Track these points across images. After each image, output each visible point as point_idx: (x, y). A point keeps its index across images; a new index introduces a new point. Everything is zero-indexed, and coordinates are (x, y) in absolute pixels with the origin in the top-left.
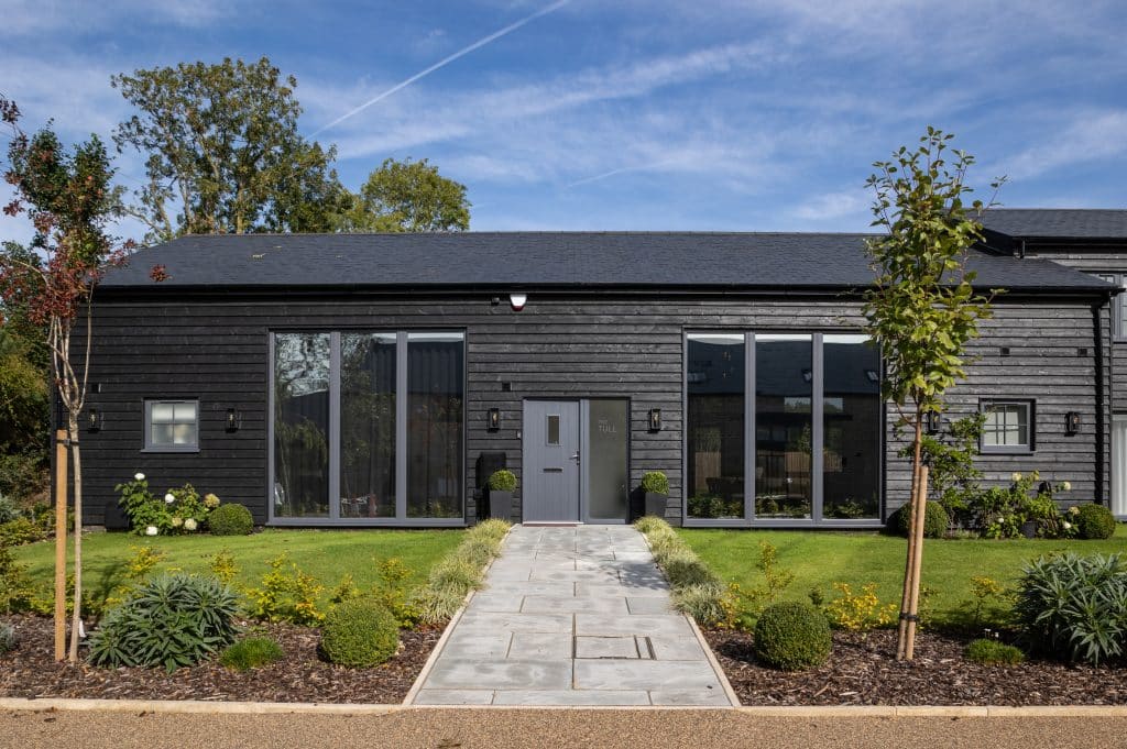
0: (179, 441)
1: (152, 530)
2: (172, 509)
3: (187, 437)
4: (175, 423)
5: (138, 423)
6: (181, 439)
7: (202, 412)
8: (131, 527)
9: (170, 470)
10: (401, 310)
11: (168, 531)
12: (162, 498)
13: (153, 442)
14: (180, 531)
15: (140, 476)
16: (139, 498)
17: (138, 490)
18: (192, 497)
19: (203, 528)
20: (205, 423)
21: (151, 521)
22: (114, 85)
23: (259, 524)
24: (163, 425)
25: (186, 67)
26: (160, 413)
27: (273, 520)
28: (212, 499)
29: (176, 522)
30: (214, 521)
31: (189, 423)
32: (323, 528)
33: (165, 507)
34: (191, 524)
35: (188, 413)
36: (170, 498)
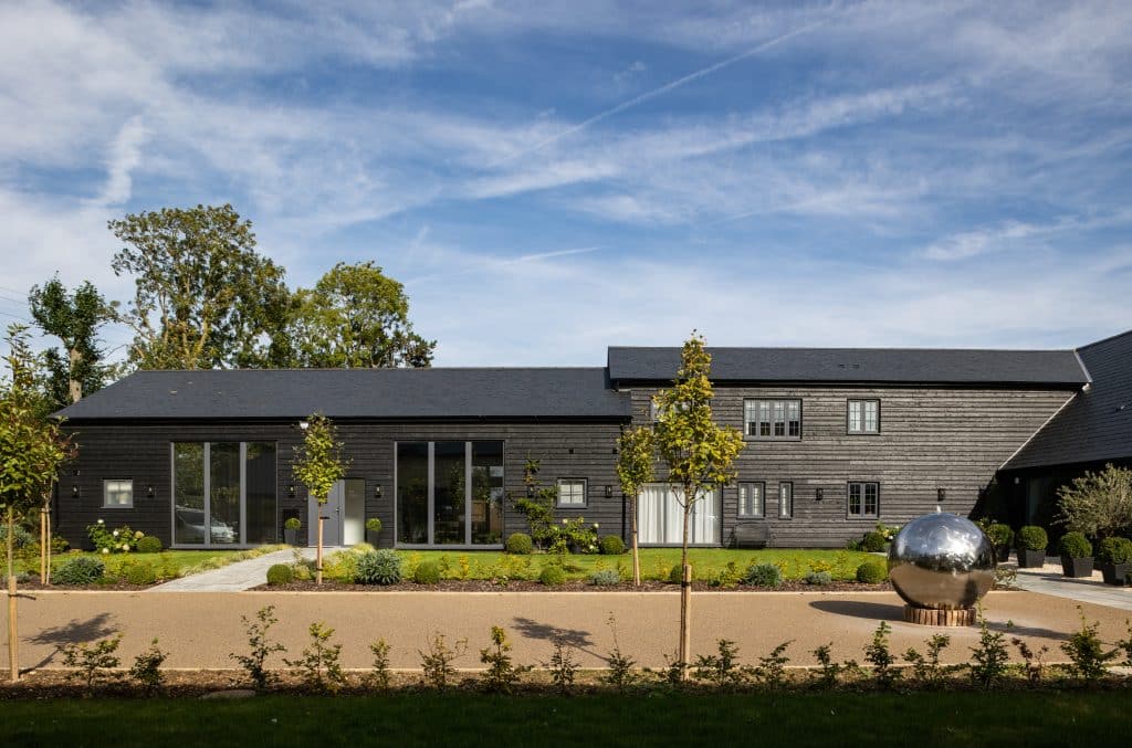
0: (123, 502)
1: (105, 550)
2: (118, 539)
3: (128, 500)
4: (120, 492)
5: (100, 491)
6: (125, 501)
7: (134, 486)
8: (95, 549)
9: (117, 518)
10: (242, 431)
11: (114, 551)
12: (111, 533)
13: (109, 503)
14: (121, 551)
15: (100, 521)
16: (100, 533)
17: (100, 528)
18: (128, 533)
19: (134, 549)
20: (136, 492)
21: (105, 546)
22: (110, 228)
23: (165, 547)
24: (114, 493)
25: (167, 211)
26: (112, 487)
27: (174, 545)
28: (139, 534)
29: (118, 546)
30: (139, 546)
31: (128, 492)
32: (200, 550)
33: (112, 539)
34: (126, 547)
35: (127, 487)
36: (116, 533)
